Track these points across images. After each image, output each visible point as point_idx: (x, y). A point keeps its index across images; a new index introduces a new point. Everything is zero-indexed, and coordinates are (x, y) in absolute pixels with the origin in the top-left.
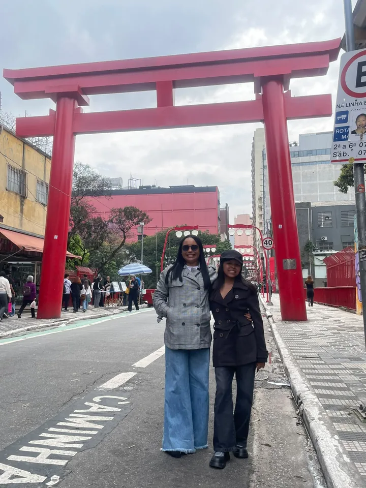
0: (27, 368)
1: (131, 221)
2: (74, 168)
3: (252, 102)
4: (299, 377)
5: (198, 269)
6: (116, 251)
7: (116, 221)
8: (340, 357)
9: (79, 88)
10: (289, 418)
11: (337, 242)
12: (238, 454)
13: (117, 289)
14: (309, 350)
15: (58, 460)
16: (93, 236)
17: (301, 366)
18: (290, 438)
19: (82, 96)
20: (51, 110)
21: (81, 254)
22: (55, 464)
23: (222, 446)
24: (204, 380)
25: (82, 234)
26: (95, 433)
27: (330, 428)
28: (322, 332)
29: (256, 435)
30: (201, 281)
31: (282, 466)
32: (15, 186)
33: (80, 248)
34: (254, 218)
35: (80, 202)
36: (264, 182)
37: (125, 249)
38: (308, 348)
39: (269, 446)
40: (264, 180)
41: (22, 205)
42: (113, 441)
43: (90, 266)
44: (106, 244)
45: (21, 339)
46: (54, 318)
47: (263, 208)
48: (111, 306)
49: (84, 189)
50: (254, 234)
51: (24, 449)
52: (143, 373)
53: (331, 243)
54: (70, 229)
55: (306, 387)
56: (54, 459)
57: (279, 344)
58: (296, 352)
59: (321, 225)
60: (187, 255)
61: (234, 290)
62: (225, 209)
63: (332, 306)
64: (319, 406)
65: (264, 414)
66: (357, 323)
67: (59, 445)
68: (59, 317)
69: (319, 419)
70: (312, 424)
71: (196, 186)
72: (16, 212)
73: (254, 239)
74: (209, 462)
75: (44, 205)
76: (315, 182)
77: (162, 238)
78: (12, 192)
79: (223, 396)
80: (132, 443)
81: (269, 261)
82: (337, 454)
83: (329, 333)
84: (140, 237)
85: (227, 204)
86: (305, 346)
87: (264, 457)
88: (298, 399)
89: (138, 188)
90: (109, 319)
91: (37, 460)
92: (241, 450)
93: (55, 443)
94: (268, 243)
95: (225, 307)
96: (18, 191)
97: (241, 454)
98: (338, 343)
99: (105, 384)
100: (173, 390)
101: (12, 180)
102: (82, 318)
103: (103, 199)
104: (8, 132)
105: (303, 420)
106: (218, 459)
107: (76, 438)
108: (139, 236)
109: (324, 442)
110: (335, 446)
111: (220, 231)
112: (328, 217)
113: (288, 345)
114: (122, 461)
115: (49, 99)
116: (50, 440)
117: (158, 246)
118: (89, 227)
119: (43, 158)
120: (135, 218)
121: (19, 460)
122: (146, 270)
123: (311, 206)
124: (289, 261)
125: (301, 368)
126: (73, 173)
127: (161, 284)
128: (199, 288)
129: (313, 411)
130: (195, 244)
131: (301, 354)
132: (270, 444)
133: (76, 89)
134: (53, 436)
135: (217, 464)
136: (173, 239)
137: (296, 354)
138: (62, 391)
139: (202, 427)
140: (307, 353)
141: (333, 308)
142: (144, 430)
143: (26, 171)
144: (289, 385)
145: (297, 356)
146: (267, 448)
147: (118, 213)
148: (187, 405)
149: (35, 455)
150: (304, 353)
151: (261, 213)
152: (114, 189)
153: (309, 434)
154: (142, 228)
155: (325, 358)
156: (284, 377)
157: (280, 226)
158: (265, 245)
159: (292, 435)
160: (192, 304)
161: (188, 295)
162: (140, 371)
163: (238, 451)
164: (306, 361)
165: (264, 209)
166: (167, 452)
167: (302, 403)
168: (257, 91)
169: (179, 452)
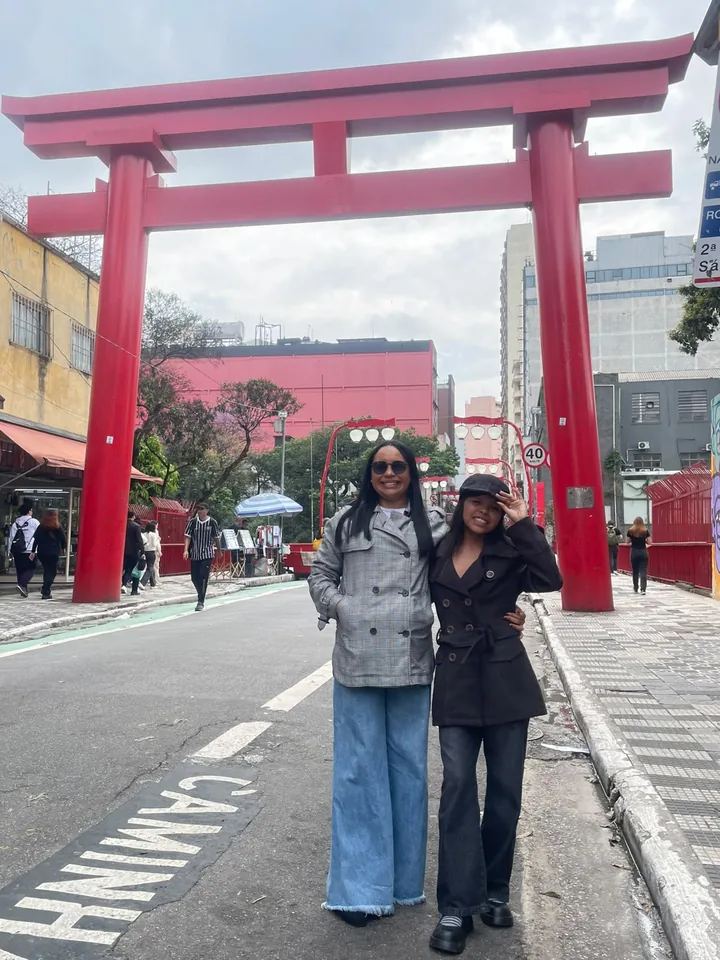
0: (45, 711)
1: (260, 409)
2: (146, 302)
3: (508, 165)
4: (609, 736)
5: (406, 513)
6: (232, 467)
7: (230, 409)
8: (688, 692)
9: (155, 134)
10: (594, 827)
11: (669, 452)
12: (492, 919)
13: (232, 544)
14: (623, 674)
15: (99, 932)
16: (187, 436)
17: (610, 711)
18: (600, 877)
19: (162, 152)
20: (99, 182)
21: (162, 472)
22: (91, 941)
23: (457, 903)
24: (416, 756)
25: (163, 433)
26: (180, 864)
27: (687, 857)
28: (646, 636)
29: (527, 869)
30: (411, 539)
31: (588, 945)
32: (27, 334)
33: (160, 463)
34: (504, 405)
35: (158, 369)
36: (525, 332)
37: (249, 463)
38: (620, 671)
39: (557, 897)
40: (525, 328)
41: (42, 375)
42: (221, 884)
43: (179, 497)
44: (211, 453)
45: (37, 645)
46: (107, 602)
47: (522, 383)
48: (220, 577)
49: (169, 344)
50: (505, 435)
51: (27, 903)
52: (286, 723)
53: (658, 456)
54: (138, 424)
55: (625, 759)
56: (89, 928)
57: (560, 661)
58: (598, 679)
59: (637, 419)
60: (383, 483)
61: (484, 561)
62: (447, 387)
63: (660, 581)
64: (659, 804)
65: (539, 820)
66: (715, 617)
67: (102, 894)
68: (117, 600)
69: (660, 834)
70: (647, 847)
71: (390, 339)
72: (29, 389)
73: (503, 445)
74: (428, 938)
75: (86, 374)
76: (626, 333)
77: (321, 444)
78: (21, 347)
79: (458, 792)
80: (260, 889)
81: (535, 490)
82: (709, 922)
83: (659, 637)
84: (278, 439)
85: (450, 376)
86: (614, 665)
87: (546, 923)
88: (610, 785)
89: (275, 342)
90: (217, 605)
91: (52, 932)
92: (498, 910)
93: (95, 889)
94: (534, 453)
95: (463, 597)
96: (35, 347)
97: (497, 920)
98: (681, 661)
99: (205, 749)
100: (352, 776)
101: (22, 324)
102: (162, 601)
103: (204, 364)
104: (12, 225)
105: (624, 833)
106: (448, 934)
107: (141, 878)
108: (276, 437)
109: (677, 893)
110: (703, 902)
111: (436, 430)
112: (652, 403)
113: (580, 663)
114: (239, 936)
115: (96, 159)
116: (83, 881)
117: (315, 458)
118: (177, 420)
119: (83, 279)
120: (269, 401)
121: (12, 931)
122: (291, 506)
123: (620, 381)
124: (579, 491)
125: (611, 716)
126: (145, 310)
127: (327, 548)
128: (407, 554)
129: (646, 817)
130: (400, 458)
131: (608, 684)
132: (558, 892)
133: (149, 139)
134: (92, 871)
135: (446, 945)
136: (342, 446)
137: (598, 683)
138: (114, 765)
139: (413, 855)
140: (620, 680)
141: (663, 586)
142: (287, 857)
143: (49, 306)
144: (586, 751)
145: (600, 687)
146: (550, 902)
147: (235, 393)
148: (384, 810)
149: (49, 917)
150: (614, 680)
151: (517, 395)
152: (227, 345)
153: (639, 867)
154: (283, 422)
155: (657, 692)
156: (576, 733)
157: (563, 421)
158: (528, 459)
159: (603, 869)
160: (391, 588)
161: (383, 568)
162: (277, 718)
163: (492, 912)
164: (619, 699)
165: (525, 386)
166: (337, 913)
167: (618, 795)
168: (518, 143)
169: (363, 913)
